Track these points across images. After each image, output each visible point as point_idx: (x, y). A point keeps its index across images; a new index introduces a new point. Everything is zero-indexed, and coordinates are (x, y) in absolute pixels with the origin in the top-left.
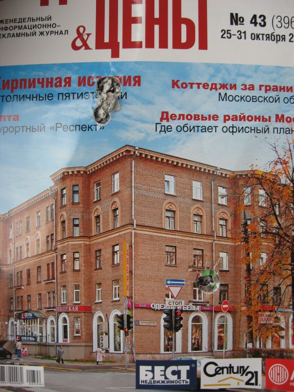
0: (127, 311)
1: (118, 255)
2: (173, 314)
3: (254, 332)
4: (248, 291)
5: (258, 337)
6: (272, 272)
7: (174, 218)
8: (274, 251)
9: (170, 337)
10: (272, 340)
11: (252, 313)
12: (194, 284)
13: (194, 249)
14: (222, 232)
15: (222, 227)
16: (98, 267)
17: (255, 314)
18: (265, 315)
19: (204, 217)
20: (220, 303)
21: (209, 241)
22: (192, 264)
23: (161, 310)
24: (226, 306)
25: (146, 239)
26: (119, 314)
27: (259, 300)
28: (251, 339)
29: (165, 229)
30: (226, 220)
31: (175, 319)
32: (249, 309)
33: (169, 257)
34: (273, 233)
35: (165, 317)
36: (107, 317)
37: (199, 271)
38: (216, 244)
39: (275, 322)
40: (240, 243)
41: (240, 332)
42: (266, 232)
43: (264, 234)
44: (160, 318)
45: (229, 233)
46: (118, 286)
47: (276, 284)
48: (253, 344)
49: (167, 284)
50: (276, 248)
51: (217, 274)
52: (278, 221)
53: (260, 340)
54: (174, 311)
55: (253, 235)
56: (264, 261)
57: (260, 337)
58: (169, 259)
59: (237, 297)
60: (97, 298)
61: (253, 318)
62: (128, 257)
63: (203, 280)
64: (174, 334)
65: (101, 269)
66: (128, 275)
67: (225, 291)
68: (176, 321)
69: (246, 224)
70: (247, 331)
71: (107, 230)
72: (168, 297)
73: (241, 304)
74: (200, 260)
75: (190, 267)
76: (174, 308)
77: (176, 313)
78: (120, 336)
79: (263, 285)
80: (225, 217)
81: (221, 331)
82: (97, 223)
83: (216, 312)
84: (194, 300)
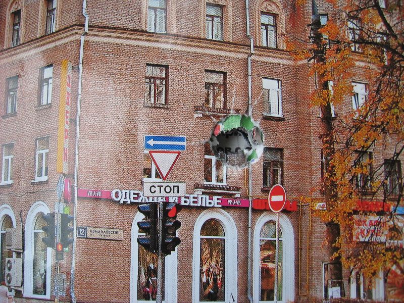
0: (62, 205)
1: (51, 86)
2: (160, 215)
3: (343, 259)
4: (327, 164)
5: (353, 273)
6: (379, 126)
7: (165, 10)
8: (381, 81)
9: (152, 266)
10: (385, 281)
11: (337, 216)
12: (206, 146)
13: (207, 71)
14: (267, 38)
15: (266, 29)
16: (9, 111)
17: (344, 218)
18: (368, 223)
19: (229, 9)
20: (265, 191)
21: (240, 56)
22: (200, 102)
23: (132, 203)
24: (278, 198)
25: (107, 52)
26: (46, 211)
27: (354, 186)
28: (338, 276)
29: (146, 32)
30: (275, 16)
31: (164, 225)
32: (330, 207)
33: (153, 87)
34: (376, 44)
35: (140, 220)
36: (21, 216)
37: (217, 117)
38: (253, 61)
39: (391, 238)
40: (306, 61)
41: (311, 259)
42: (362, 41)
43: (357, 45)
44: (130, 223)
45: (281, 40)
46: (47, 151)
47: (390, 153)
48: (342, 289)
49: (148, 146)
50: (384, 76)
51: (257, 124)
52: (384, 21)
53: (358, 280)
54: (160, 206)
55: (334, 47)
56: (361, 101)
57: (357, 273)
58: (153, 92)
59: (302, 179)
60: (3, 176)
61: (342, 229)
62: (69, 90)
63: (230, 149)
64: (160, 261)
65: (14, 114)
66: (67, 127)
67: (275, 163)
68: (165, 230)
69: (317, 24)
70: (327, 259)
71: (33, 37)
72: (150, 176)
73: (314, 193)
74: (218, 94)
75: (197, 109)
76: (160, 200)
77: (166, 212)
78: (45, 262)
79: (362, 153)
80: (273, 8)
81: (269, 256)
82: (15, 25)
83: (257, 211)
84: (206, 183)
